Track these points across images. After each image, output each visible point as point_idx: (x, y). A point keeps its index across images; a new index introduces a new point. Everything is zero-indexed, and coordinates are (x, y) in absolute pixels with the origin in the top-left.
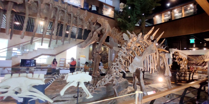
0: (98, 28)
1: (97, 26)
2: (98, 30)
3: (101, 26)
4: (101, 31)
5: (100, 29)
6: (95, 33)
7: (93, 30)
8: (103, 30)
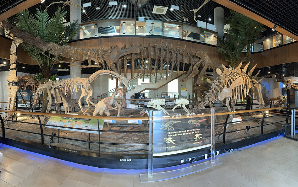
0: (198, 61)
1: (197, 59)
2: (198, 63)
3: (201, 60)
4: (201, 64)
5: (200, 62)
6: (195, 67)
7: (193, 63)
8: (203, 64)
